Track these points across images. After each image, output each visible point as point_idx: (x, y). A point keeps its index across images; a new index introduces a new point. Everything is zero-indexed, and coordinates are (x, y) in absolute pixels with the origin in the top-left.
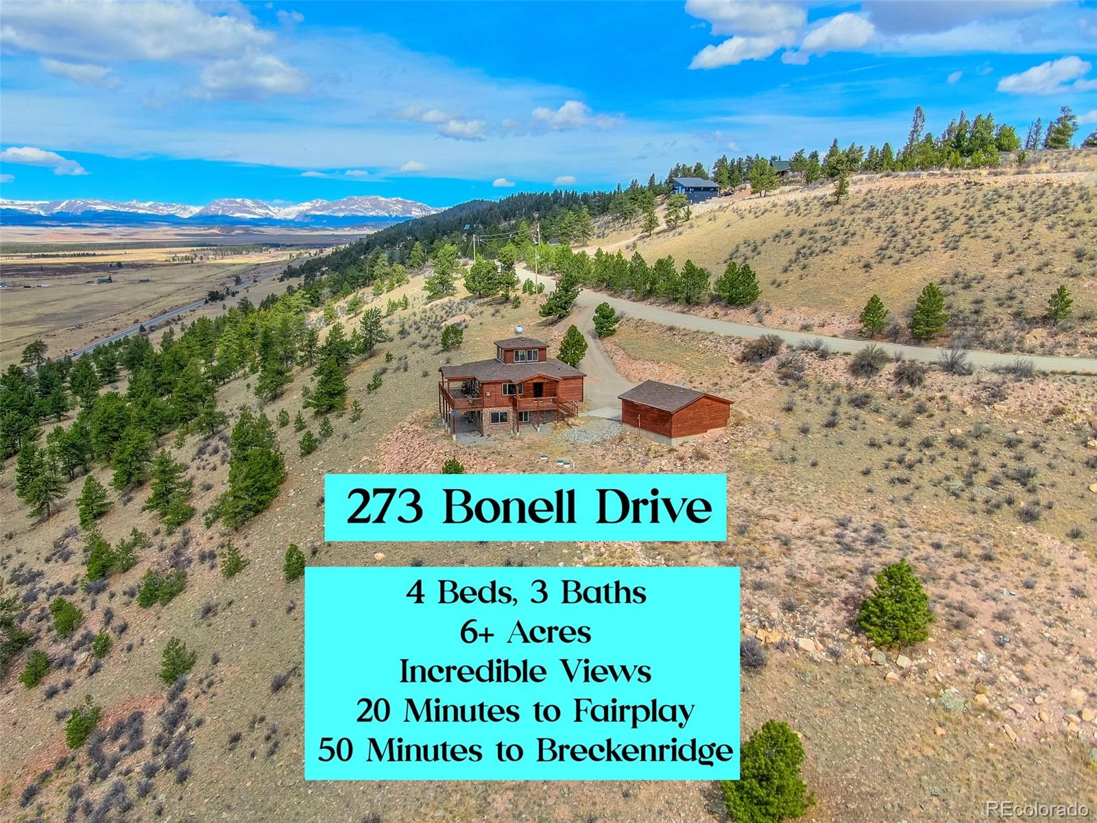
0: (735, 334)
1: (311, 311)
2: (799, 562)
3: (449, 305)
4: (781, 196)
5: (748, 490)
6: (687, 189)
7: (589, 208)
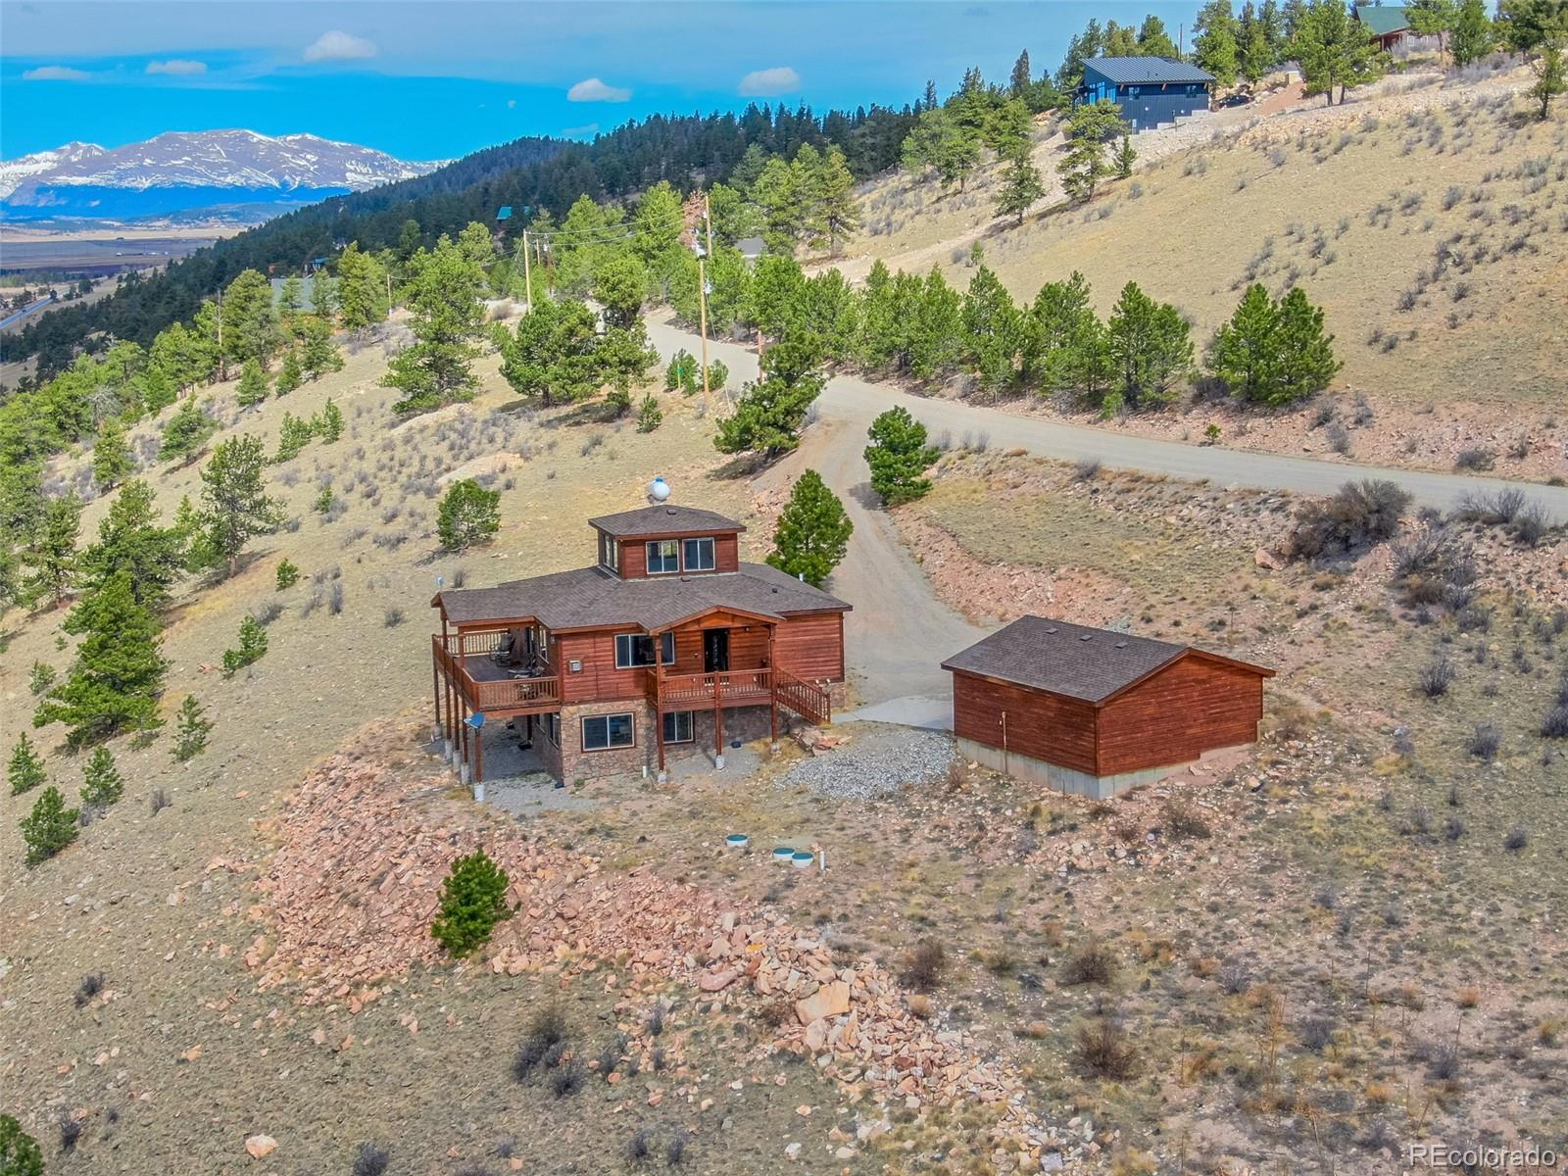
0: (1270, 485)
1: (56, 451)
2: (1485, 1124)
3: (460, 427)
4: (1390, 102)
5: (1327, 921)
6: (1122, 90)
7: (846, 150)
